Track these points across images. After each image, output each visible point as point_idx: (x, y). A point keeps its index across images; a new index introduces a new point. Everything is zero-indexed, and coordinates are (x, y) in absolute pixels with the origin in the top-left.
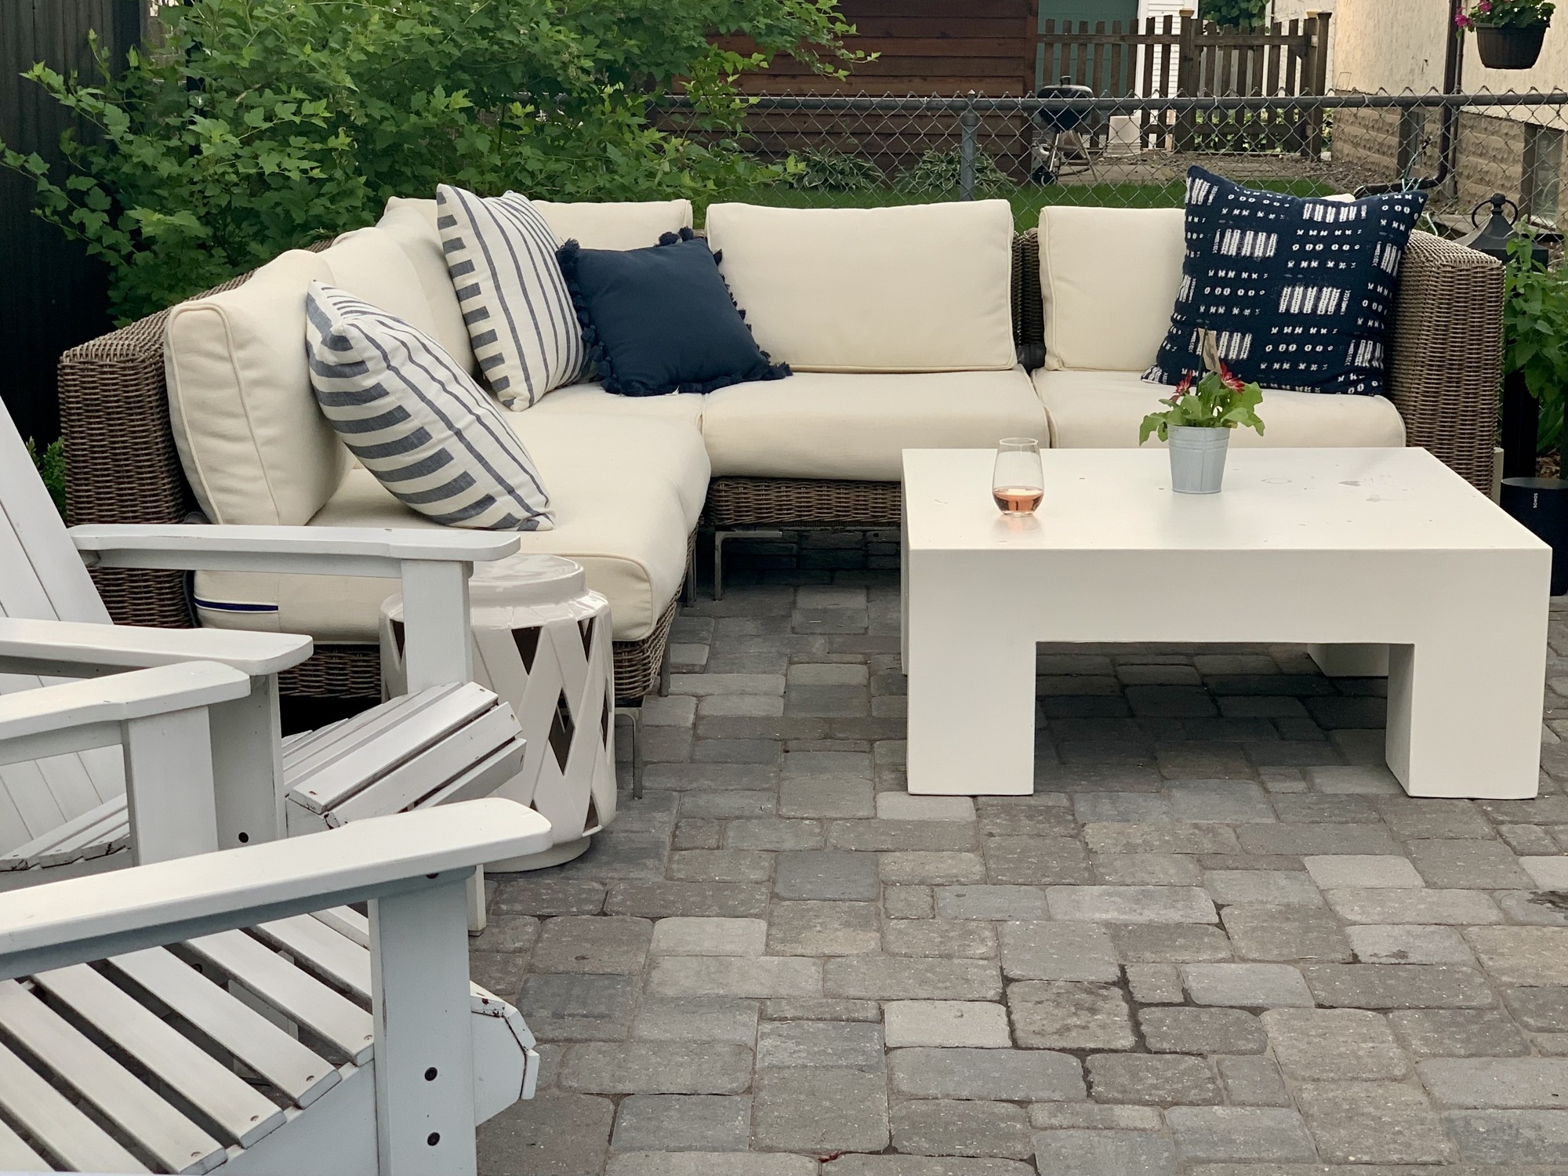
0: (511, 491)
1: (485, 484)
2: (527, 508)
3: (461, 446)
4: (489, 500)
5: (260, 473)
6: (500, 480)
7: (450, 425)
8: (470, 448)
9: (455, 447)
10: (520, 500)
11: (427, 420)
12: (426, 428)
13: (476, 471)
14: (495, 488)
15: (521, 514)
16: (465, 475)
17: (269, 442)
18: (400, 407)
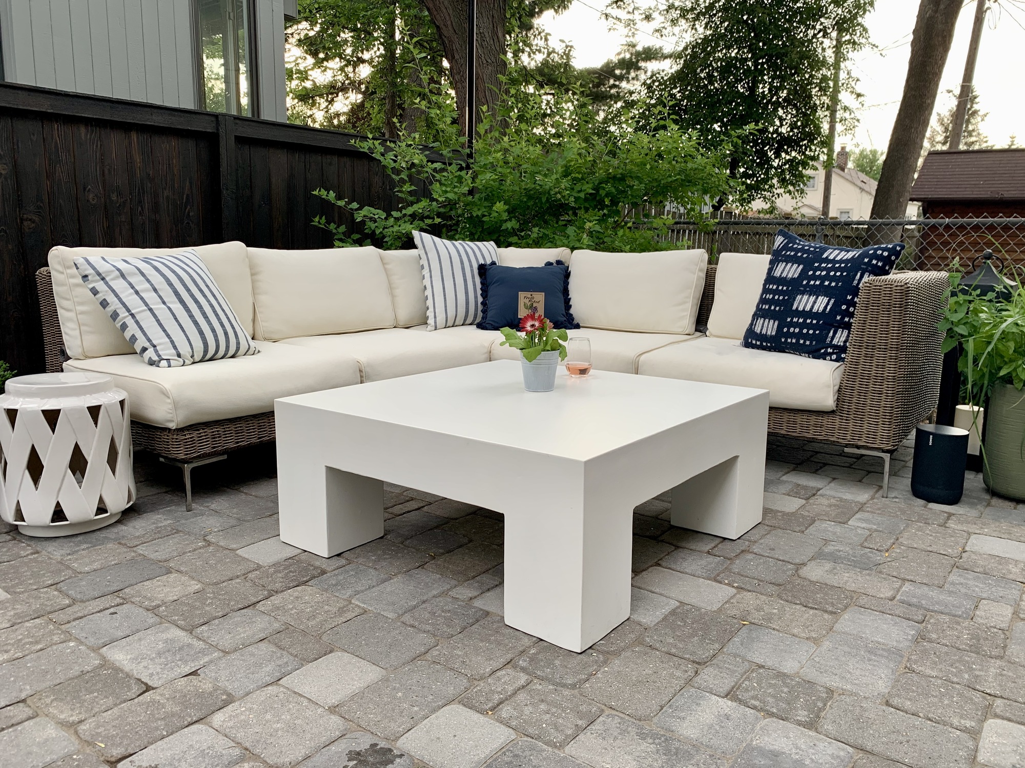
0: (154, 346)
1: (141, 342)
2: (159, 356)
3: (132, 321)
4: (144, 349)
5: (76, 327)
6: (149, 340)
7: (128, 310)
8: (137, 322)
9: (130, 321)
10: (156, 351)
11: (117, 306)
12: (118, 311)
13: (139, 334)
14: (147, 344)
15: (155, 358)
16: (133, 336)
17: (82, 313)
18: (105, 299)
